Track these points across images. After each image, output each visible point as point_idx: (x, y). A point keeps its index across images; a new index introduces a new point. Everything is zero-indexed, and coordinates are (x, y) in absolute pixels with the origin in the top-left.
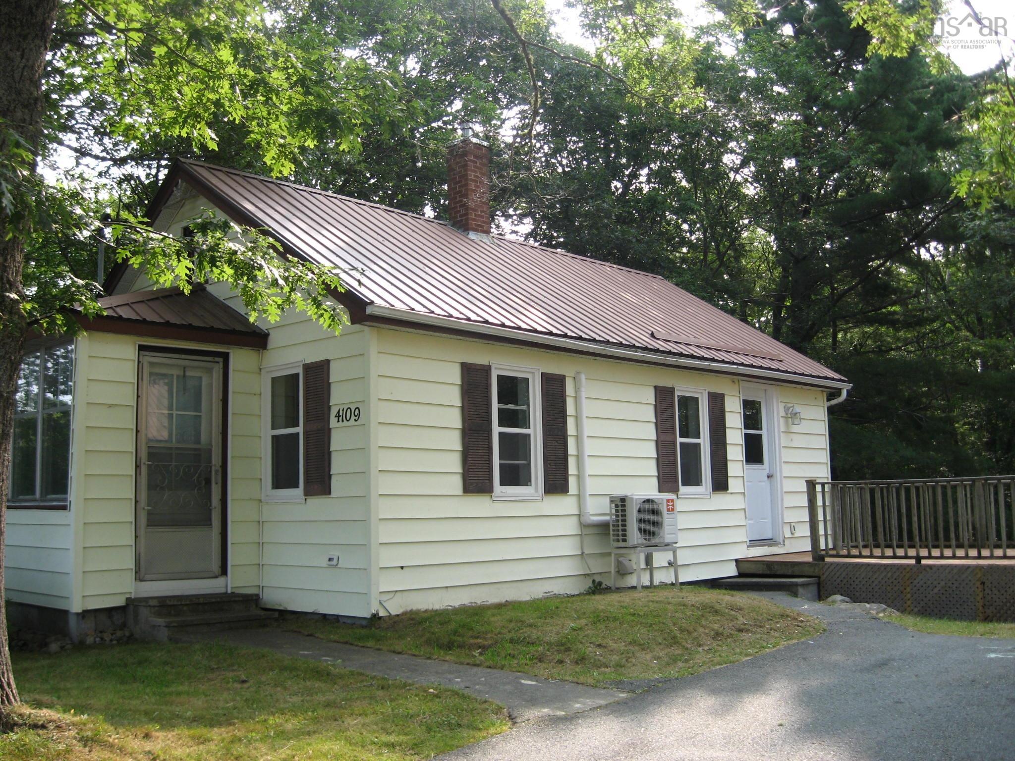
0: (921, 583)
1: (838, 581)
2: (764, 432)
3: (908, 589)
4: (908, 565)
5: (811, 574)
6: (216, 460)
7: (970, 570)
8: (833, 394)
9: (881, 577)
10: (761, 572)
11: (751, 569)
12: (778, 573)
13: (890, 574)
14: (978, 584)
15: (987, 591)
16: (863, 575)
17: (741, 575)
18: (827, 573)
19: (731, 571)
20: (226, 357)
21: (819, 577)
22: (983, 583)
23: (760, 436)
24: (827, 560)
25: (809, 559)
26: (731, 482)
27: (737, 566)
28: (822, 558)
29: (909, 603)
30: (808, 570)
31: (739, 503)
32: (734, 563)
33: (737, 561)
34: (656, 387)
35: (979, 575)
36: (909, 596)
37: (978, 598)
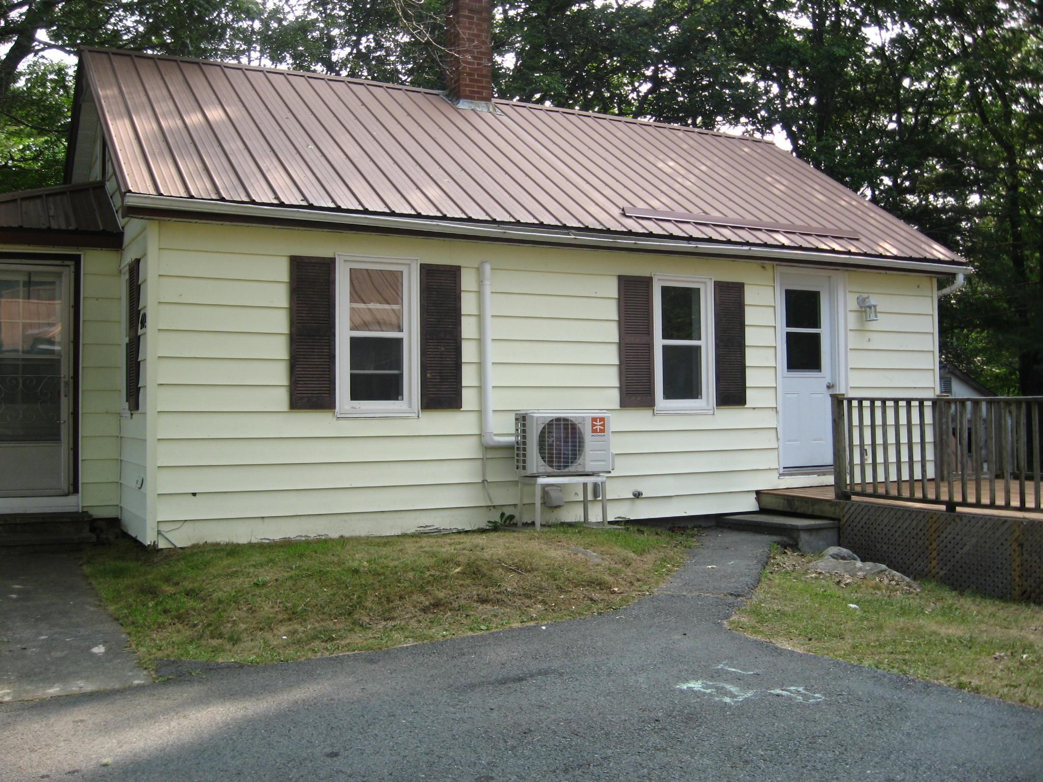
0: (950, 537)
1: (860, 526)
2: (824, 331)
3: (934, 545)
4: (935, 512)
5: (831, 515)
6: (65, 371)
7: (1006, 525)
8: (945, 280)
9: (905, 525)
10: (781, 509)
11: (770, 503)
12: (798, 511)
13: (914, 523)
14: (1015, 546)
15: (1026, 556)
16: (885, 522)
17: (762, 511)
18: (847, 516)
19: (750, 505)
20: (77, 259)
21: (839, 520)
22: (1021, 545)
23: (817, 337)
24: (854, 498)
25: (830, 495)
26: (749, 394)
27: (758, 499)
28: (847, 497)
29: (934, 563)
30: (829, 510)
31: (770, 420)
32: (755, 495)
33: (758, 493)
34: (621, 279)
35: (1017, 534)
36: (934, 554)
37: (1015, 566)
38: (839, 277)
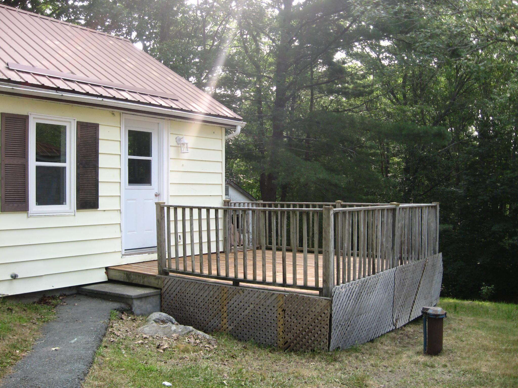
0: (235, 303)
1: (175, 293)
2: (154, 159)
3: (225, 308)
4: (226, 286)
5: (155, 286)
7: (274, 297)
8: (230, 130)
9: (205, 295)
10: (122, 280)
11: (115, 276)
12: (134, 282)
13: (212, 293)
14: (280, 311)
15: (287, 318)
16: (192, 292)
17: (110, 281)
18: (166, 287)
19: (102, 277)
21: (161, 289)
22: (284, 310)
23: (149, 162)
24: (171, 274)
25: (154, 271)
27: (107, 273)
28: (166, 273)
29: (225, 321)
30: (154, 282)
31: (115, 218)
32: (104, 270)
33: (107, 268)
34: (3, 115)
35: (281, 303)
36: (225, 314)
37: (280, 324)
38: (164, 124)
